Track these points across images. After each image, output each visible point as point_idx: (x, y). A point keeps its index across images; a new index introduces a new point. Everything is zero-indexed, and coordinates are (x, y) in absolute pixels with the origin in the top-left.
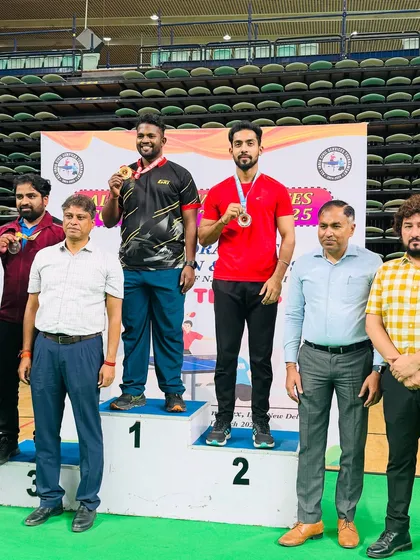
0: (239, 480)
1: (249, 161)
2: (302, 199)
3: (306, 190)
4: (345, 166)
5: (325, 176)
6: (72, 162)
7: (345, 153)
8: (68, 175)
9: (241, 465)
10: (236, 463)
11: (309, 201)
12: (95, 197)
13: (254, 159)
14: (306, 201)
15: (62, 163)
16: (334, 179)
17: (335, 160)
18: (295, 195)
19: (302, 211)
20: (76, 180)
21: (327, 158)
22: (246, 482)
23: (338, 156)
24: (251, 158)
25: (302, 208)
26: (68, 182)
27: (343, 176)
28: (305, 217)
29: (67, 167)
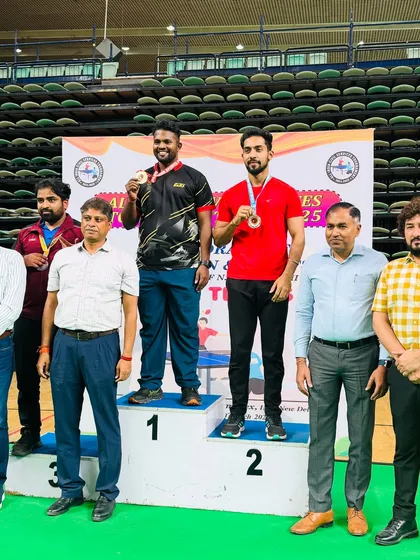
0: (253, 471)
1: (257, 165)
2: (312, 201)
3: (316, 192)
4: (353, 169)
5: (334, 180)
6: (92, 166)
7: (353, 157)
8: (88, 179)
9: (254, 456)
10: (249, 454)
11: (319, 203)
12: (114, 199)
13: (263, 164)
14: (316, 203)
15: (82, 167)
16: (342, 182)
17: (343, 164)
18: (306, 197)
19: (312, 212)
20: (96, 183)
21: (336, 163)
22: (259, 473)
23: (346, 160)
24: (259, 163)
25: (312, 210)
26: (88, 185)
27: (351, 179)
28: (315, 218)
29: (87, 171)
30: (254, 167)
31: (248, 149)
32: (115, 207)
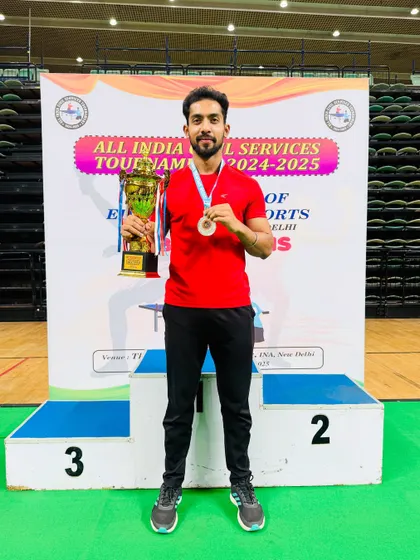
0: (319, 439)
2: (311, 149)
3: (314, 140)
4: (350, 118)
5: (332, 128)
6: (75, 105)
7: (350, 106)
8: (71, 120)
9: (320, 423)
10: (315, 421)
11: (317, 151)
12: (102, 143)
13: (218, 140)
14: (314, 151)
15: (64, 107)
16: (340, 130)
17: (340, 112)
18: (304, 145)
19: (310, 160)
20: (80, 125)
21: (333, 110)
22: (327, 441)
23: (343, 108)
24: (214, 140)
25: (310, 158)
26: (72, 128)
27: (348, 128)
28: (314, 166)
29: (70, 112)
30: (206, 145)
31: (199, 118)
32: (103, 151)
